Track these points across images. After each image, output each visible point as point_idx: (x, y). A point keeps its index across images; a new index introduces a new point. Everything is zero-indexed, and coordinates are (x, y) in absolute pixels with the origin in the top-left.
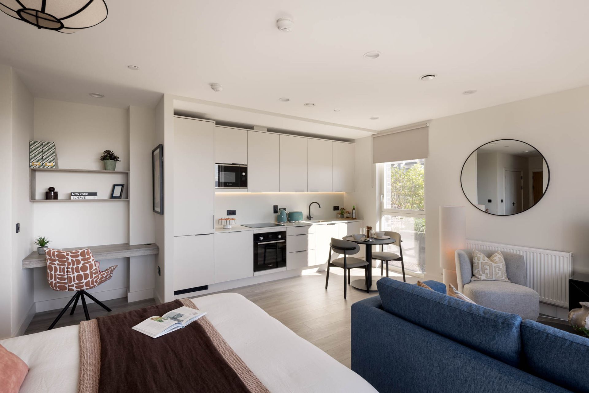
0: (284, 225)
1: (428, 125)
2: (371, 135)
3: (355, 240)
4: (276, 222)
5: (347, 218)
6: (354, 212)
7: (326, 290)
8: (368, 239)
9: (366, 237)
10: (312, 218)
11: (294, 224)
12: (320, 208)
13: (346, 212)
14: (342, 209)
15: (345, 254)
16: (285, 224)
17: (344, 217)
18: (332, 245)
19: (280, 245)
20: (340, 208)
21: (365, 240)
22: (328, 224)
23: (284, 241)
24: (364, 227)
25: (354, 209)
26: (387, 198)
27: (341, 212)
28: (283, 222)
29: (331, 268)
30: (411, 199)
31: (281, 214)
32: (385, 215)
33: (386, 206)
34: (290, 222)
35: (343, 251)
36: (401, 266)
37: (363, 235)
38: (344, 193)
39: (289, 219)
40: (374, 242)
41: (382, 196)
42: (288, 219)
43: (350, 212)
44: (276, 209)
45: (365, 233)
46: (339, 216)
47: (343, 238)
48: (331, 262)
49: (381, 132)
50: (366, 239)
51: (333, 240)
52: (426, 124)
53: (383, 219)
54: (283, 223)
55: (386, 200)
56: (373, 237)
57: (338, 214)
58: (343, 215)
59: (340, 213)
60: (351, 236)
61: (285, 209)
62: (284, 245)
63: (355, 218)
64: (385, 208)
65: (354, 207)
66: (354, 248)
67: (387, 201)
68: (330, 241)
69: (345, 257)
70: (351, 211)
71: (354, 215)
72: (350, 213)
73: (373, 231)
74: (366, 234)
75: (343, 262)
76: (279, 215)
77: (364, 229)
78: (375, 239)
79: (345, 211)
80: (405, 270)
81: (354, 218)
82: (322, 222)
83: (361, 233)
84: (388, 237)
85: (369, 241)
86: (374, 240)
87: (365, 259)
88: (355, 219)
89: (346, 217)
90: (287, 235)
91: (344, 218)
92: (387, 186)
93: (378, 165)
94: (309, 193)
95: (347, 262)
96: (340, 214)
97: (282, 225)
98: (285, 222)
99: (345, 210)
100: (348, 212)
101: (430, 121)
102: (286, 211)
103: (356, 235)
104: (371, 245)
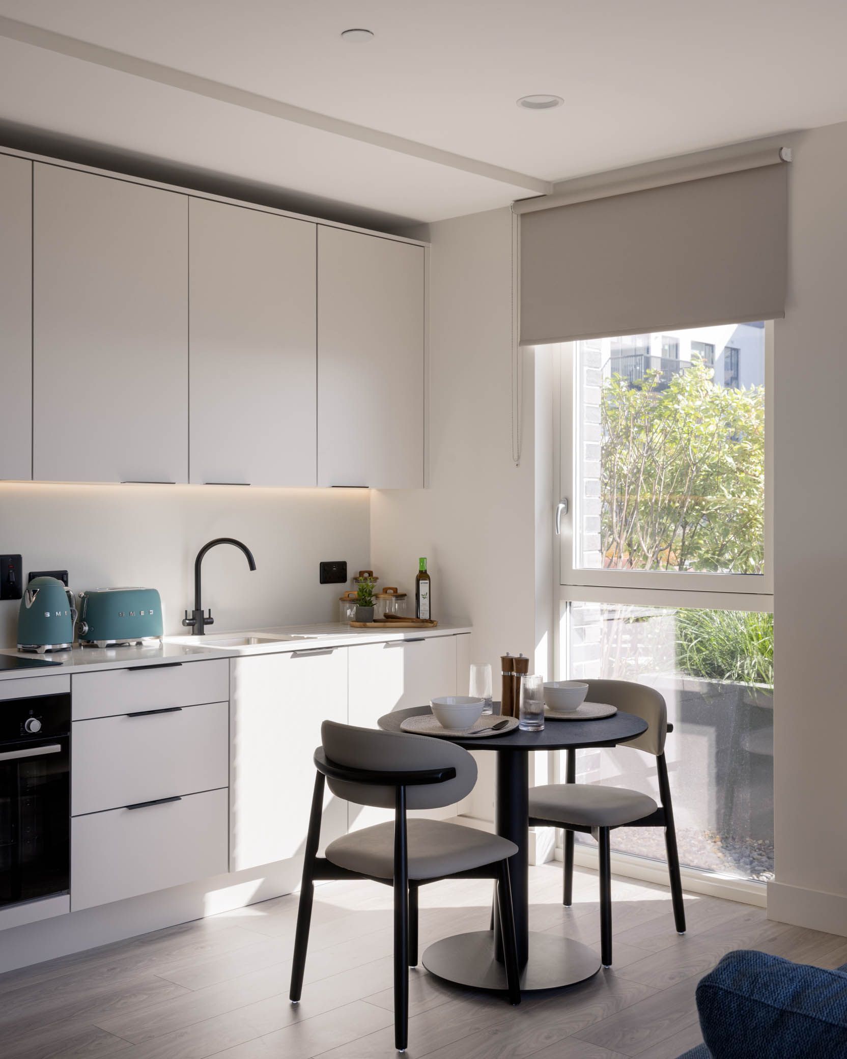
0: (57, 660)
1: (787, 155)
2: (509, 202)
3: (446, 726)
4: (11, 645)
5: (390, 620)
6: (424, 588)
7: (295, 1008)
8: (512, 723)
9: (495, 713)
10: (210, 621)
11: (112, 653)
12: (252, 567)
13: (385, 590)
14: (361, 573)
15: (401, 808)
16: (64, 657)
17: (375, 617)
18: (328, 759)
19: (35, 774)
20: (351, 572)
21: (497, 727)
22: (296, 654)
23: (57, 748)
24: (485, 664)
25: (423, 575)
26: (585, 516)
27: (362, 590)
28: (49, 647)
29: (321, 886)
30: (680, 531)
31: (43, 603)
32: (574, 603)
33: (582, 560)
34: (91, 645)
35: (386, 791)
36: (662, 851)
37: (488, 703)
38: (373, 493)
39: (86, 628)
40: (543, 734)
41: (561, 506)
42: (79, 628)
43: (400, 592)
44: (13, 578)
45: (494, 691)
46: (350, 612)
47: (380, 722)
48: (321, 854)
49: (559, 188)
50: (505, 722)
51: (331, 730)
52: (782, 148)
53: (565, 621)
54: (48, 651)
55: (582, 527)
56: (534, 709)
57: (342, 600)
58: (369, 604)
59: (355, 594)
60: (425, 711)
61: (62, 576)
62: (59, 770)
63: (432, 622)
64: (576, 565)
65: (422, 566)
66: (449, 774)
67: (585, 534)
68: (318, 742)
69: (401, 824)
70: (409, 586)
71: (424, 602)
72: (403, 596)
73: (532, 681)
74: (498, 697)
75: (387, 849)
76: (29, 606)
77: (489, 670)
78: (548, 720)
79: (377, 588)
80: (682, 870)
81: (424, 621)
82: (261, 641)
83: (473, 693)
84: (609, 709)
85: (516, 731)
86: (542, 727)
87: (491, 827)
88: (428, 623)
89: (381, 616)
90: (75, 716)
91: (375, 621)
92: (585, 461)
93: (540, 351)
94: (197, 489)
95: (413, 850)
96: (353, 601)
97: (49, 659)
98: (65, 646)
99: (377, 578)
100: (395, 590)
101: (795, 136)
102: (66, 584)
103: (450, 702)
104: (524, 751)
